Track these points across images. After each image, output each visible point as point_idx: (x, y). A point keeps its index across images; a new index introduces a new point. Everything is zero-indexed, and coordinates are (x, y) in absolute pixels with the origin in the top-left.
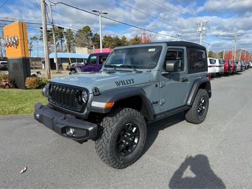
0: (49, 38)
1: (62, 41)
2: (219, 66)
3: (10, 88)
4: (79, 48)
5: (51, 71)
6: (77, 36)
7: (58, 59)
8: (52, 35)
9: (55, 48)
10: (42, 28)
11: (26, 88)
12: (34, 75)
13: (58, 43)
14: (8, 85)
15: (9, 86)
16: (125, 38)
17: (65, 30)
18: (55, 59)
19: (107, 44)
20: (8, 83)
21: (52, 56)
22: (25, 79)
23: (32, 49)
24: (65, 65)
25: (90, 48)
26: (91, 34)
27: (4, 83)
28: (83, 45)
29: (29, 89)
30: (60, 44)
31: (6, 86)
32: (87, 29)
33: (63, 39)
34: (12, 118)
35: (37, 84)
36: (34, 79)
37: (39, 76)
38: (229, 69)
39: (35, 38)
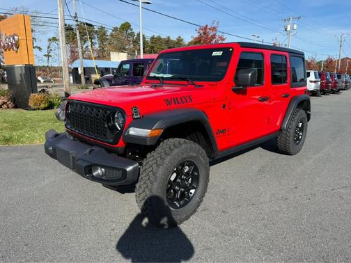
2: (315, 82)
3: (8, 108)
4: (115, 53)
6: (112, 35)
7: (84, 69)
13: (87, 47)
14: (6, 103)
15: (7, 105)
16: (182, 40)
17: (96, 28)
18: (79, 69)
19: (156, 49)
20: (6, 101)
21: (75, 65)
22: (29, 95)
24: (95, 77)
25: (131, 53)
26: (132, 34)
28: (122, 50)
30: (90, 47)
31: (3, 105)
32: (126, 26)
33: (93, 41)
36: (42, 95)
38: (327, 86)
39: (54, 39)
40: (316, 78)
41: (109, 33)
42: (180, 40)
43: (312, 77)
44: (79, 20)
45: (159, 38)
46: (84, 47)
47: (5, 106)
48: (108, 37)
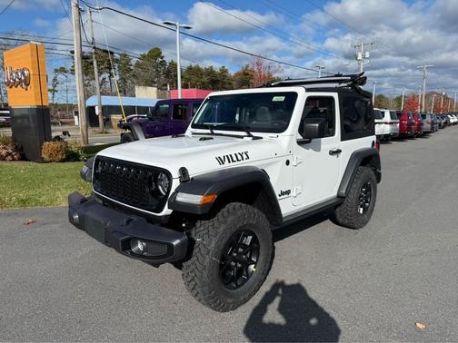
0: (87, 69)
1: (111, 75)
2: (391, 123)
3: (14, 160)
4: (141, 88)
5: (91, 130)
6: (138, 65)
7: (102, 107)
8: (92, 63)
9: (98, 87)
10: (73, 52)
11: (43, 161)
12: (58, 138)
13: (104, 79)
14: (10, 154)
15: (13, 156)
16: (226, 71)
17: (117, 56)
18: (96, 108)
19: (193, 82)
20: (10, 151)
21: (92, 101)
22: (41, 144)
23: (56, 88)
24: (116, 118)
25: (162, 88)
26: (163, 63)
27: (4, 152)
28: (149, 83)
29: (49, 162)
30: (107, 80)
31: (7, 156)
32: (156, 53)
35: (63, 155)
36: (58, 144)
37: (67, 139)
38: (409, 129)
39: (63, 70)
40: (392, 118)
41: (133, 62)
42: (224, 71)
43: (387, 117)
44: (97, 46)
45: (198, 69)
46: (101, 79)
47: (10, 157)
48: (132, 68)
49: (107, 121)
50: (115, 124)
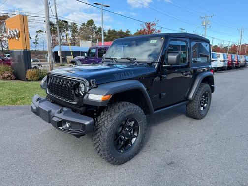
2: (224, 61)
3: (11, 79)
4: (83, 41)
5: (55, 65)
6: (81, 28)
7: (62, 52)
11: (27, 80)
12: (36, 68)
13: (63, 37)
14: (10, 76)
16: (129, 32)
17: (70, 24)
18: (58, 52)
19: (111, 38)
20: (10, 75)
21: (57, 49)
22: (26, 71)
23: (37, 42)
24: (69, 58)
25: (94, 41)
26: (95, 28)
27: (6, 75)
28: (87, 39)
29: (30, 81)
32: (91, 22)
34: (9, 109)
35: (37, 77)
36: (35, 71)
37: (40, 68)
39: (40, 31)
41: (79, 27)
43: (222, 58)
44: (58, 18)
45: (114, 31)
46: (61, 37)
47: (9, 78)
48: (78, 30)
49: (65, 60)
50: (68, 61)
